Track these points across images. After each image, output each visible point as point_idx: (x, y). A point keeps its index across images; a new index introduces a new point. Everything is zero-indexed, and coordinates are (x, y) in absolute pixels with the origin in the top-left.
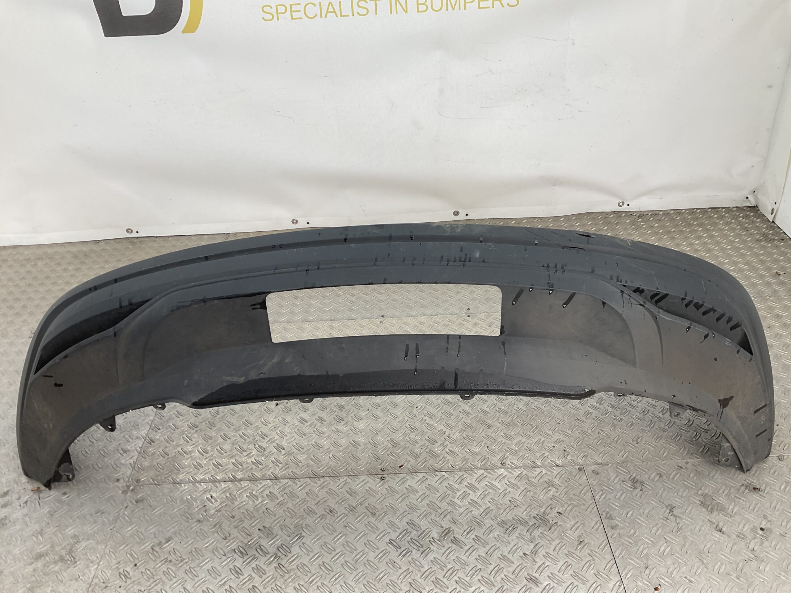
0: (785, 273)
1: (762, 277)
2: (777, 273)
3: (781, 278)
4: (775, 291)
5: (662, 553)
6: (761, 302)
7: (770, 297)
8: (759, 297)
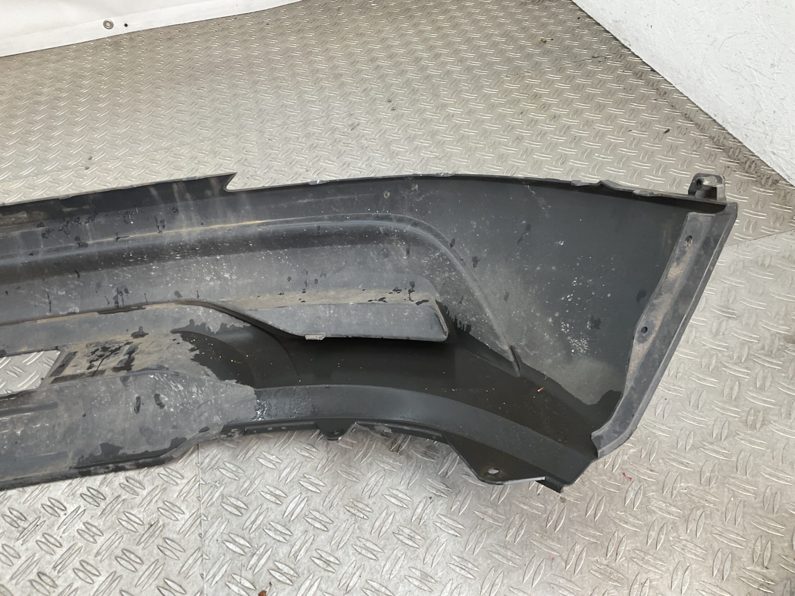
0: (552, 40)
1: (522, 48)
2: (542, 40)
3: (548, 46)
4: (537, 63)
5: (289, 516)
6: (515, 81)
7: (529, 72)
8: (514, 75)
